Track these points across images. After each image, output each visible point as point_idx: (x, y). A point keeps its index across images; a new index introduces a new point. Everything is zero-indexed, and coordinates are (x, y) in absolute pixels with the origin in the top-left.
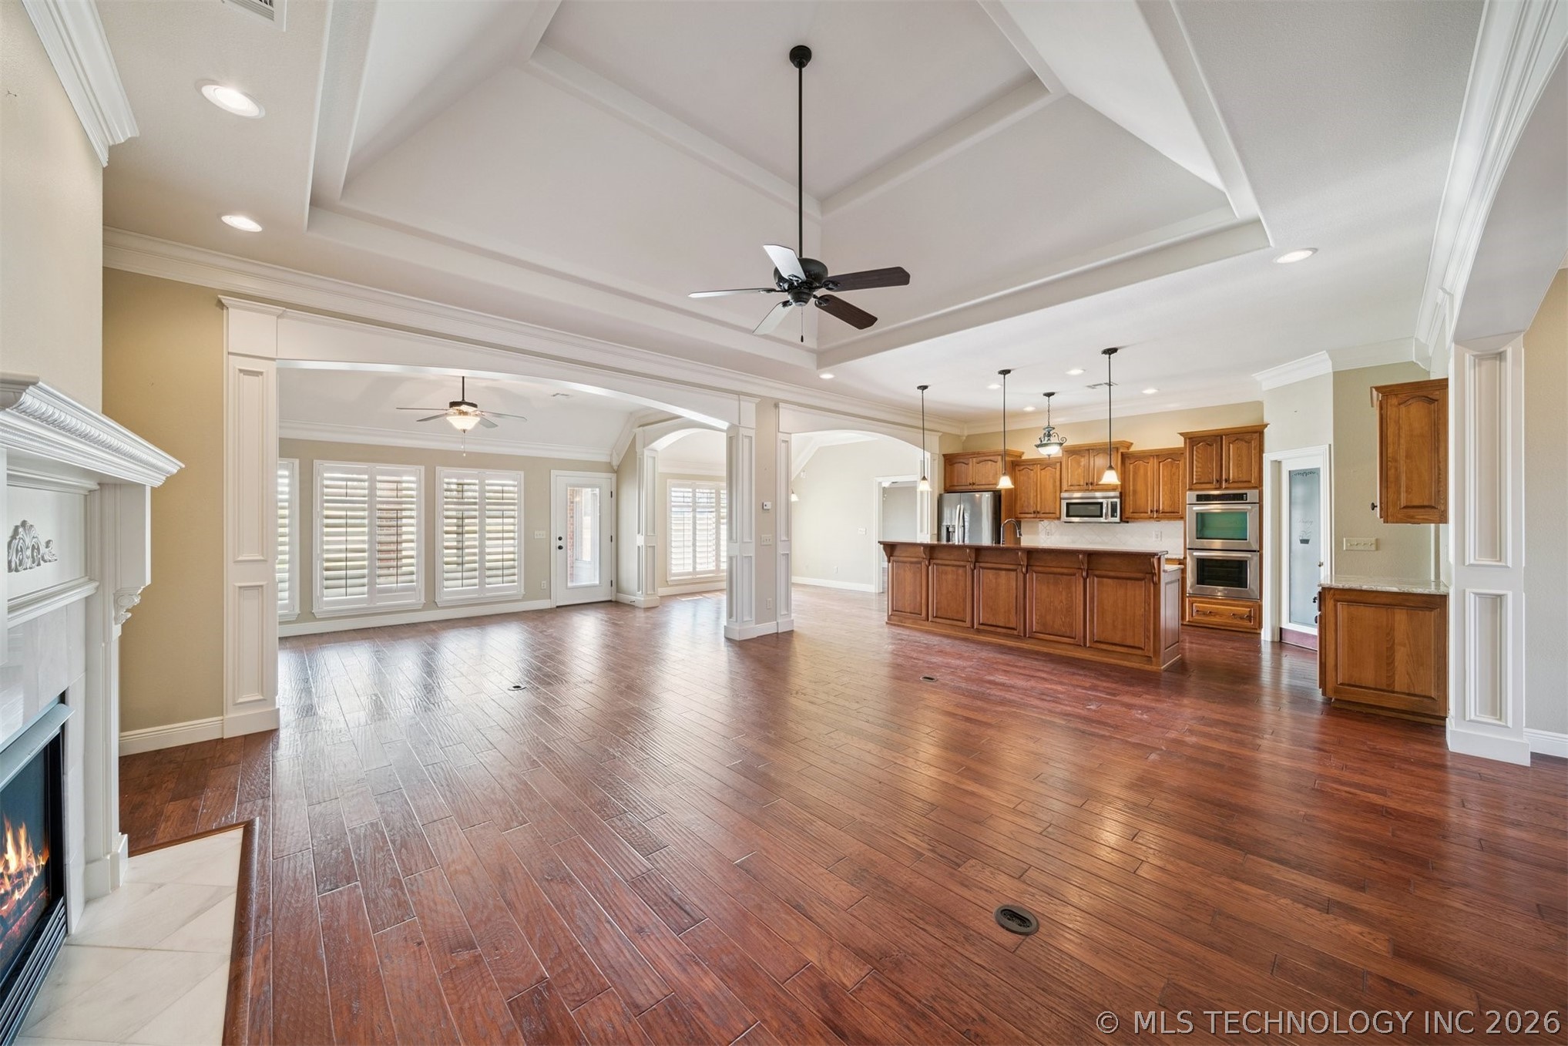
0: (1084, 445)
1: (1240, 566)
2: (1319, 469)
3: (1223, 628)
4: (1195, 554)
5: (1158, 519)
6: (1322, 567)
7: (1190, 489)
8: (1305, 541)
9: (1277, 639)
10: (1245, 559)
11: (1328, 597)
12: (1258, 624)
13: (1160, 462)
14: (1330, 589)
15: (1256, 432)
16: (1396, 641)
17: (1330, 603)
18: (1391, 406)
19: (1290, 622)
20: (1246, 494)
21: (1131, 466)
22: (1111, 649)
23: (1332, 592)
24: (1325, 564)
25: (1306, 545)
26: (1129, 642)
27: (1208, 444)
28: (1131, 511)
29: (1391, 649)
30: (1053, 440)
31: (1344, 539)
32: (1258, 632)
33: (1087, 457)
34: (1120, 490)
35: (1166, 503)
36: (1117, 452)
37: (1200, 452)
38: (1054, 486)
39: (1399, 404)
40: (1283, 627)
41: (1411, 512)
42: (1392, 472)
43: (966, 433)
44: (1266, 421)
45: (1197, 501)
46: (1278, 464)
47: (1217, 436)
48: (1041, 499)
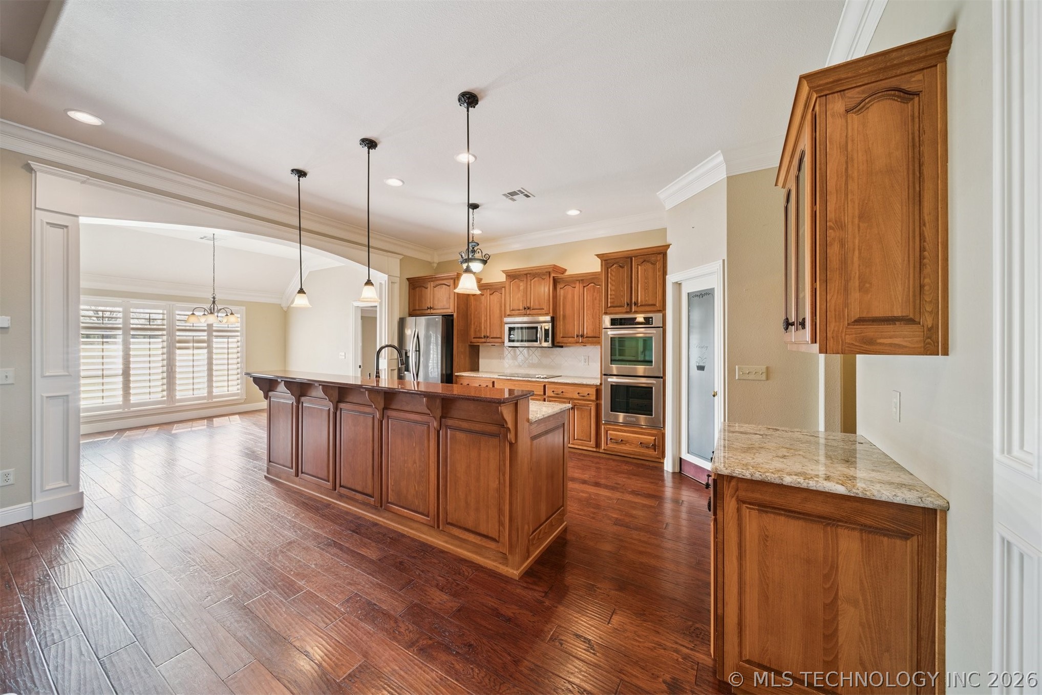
0: (523, 270)
1: (647, 392)
2: (713, 289)
3: (632, 456)
4: (609, 380)
5: (584, 344)
6: (716, 397)
7: (606, 313)
8: (701, 368)
9: (677, 470)
10: (650, 385)
11: (728, 492)
12: (661, 455)
13: (584, 287)
14: (730, 478)
15: (660, 253)
16: (840, 593)
17: (730, 505)
18: (833, 116)
19: (688, 453)
20: (652, 318)
21: (562, 291)
22: (464, 537)
23: (733, 483)
24: (719, 394)
25: (702, 372)
26: (483, 529)
27: (620, 266)
28: (561, 335)
29: (832, 607)
30: (477, 255)
31: (737, 367)
32: (662, 461)
33: (525, 282)
34: (551, 315)
35: (589, 327)
36: (550, 277)
37: (614, 274)
38: (501, 310)
39: (847, 111)
40: (683, 457)
41: (870, 331)
42: (834, 251)
43: (436, 260)
44: (669, 241)
45: (611, 325)
46: (678, 285)
47: (627, 258)
48: (490, 323)
